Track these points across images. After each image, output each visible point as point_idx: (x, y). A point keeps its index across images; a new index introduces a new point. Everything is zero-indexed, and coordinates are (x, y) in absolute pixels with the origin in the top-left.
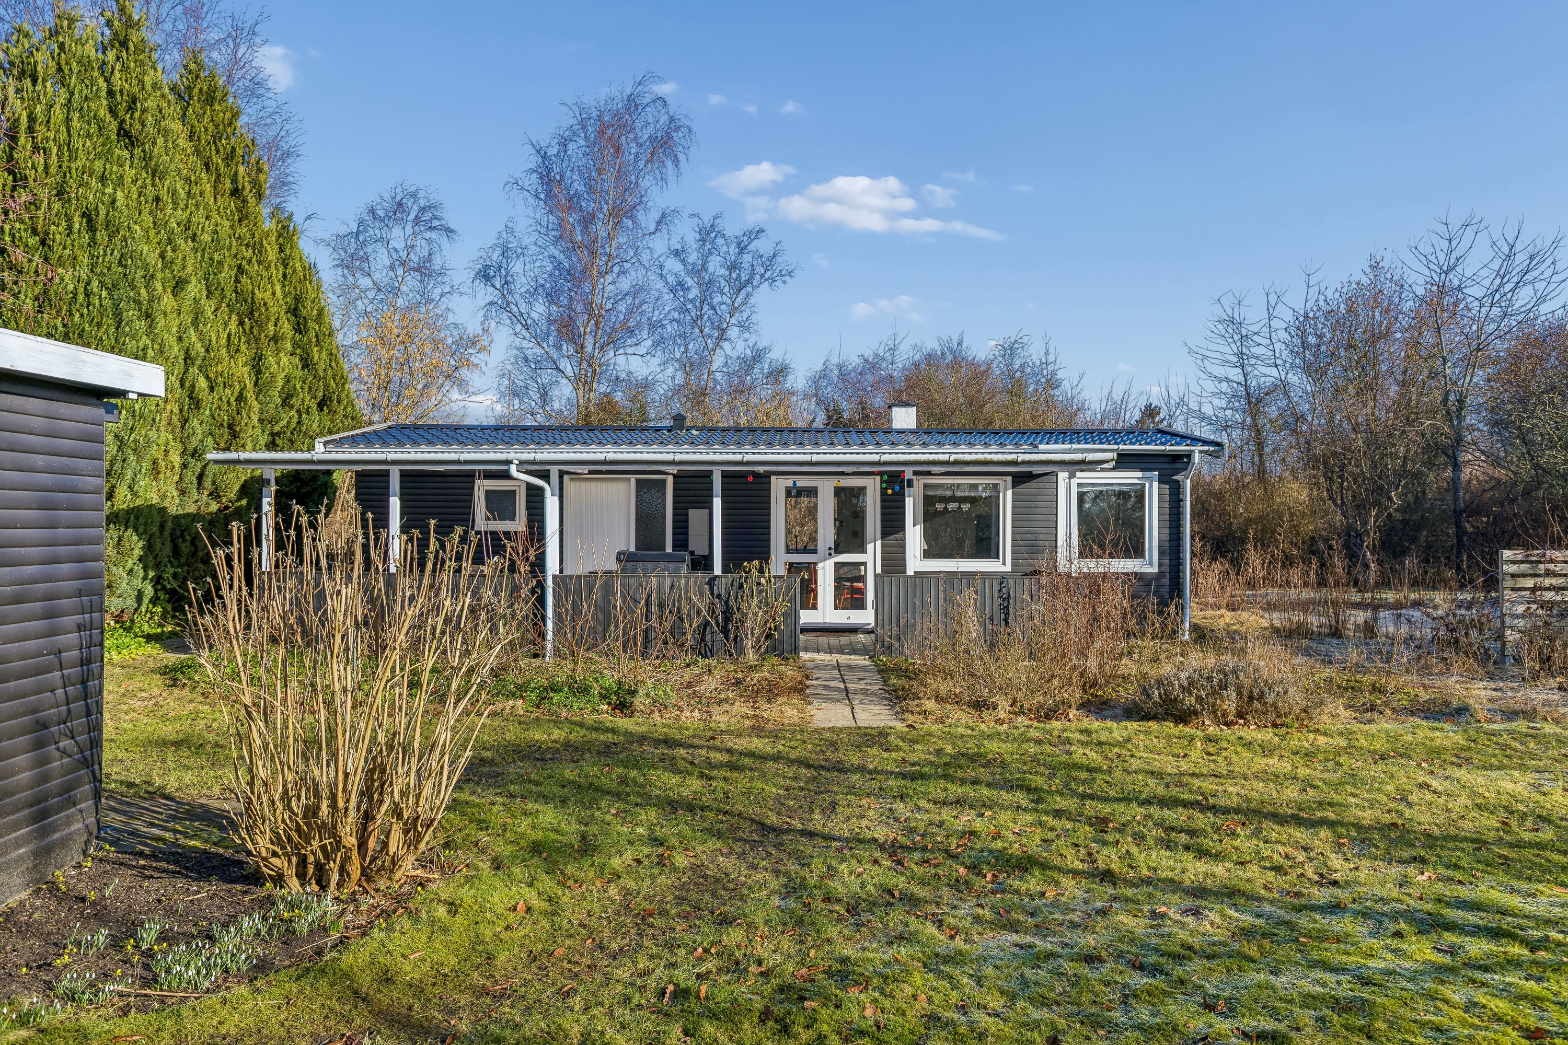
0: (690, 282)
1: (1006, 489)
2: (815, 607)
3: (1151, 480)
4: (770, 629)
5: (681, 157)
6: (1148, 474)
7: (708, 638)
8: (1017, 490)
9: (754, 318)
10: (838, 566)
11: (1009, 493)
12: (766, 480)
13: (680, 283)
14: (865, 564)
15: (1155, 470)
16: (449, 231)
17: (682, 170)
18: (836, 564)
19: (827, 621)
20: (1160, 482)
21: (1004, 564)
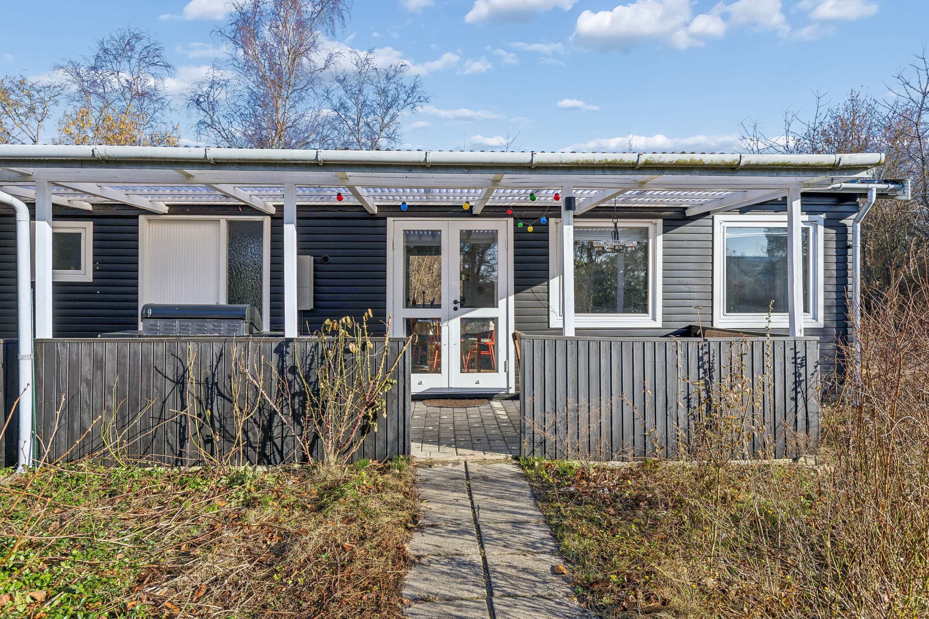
0: (350, 103)
1: (656, 234)
2: (437, 370)
3: (815, 224)
4: (366, 417)
5: (344, 13)
6: (814, 217)
7: (276, 432)
8: (668, 235)
9: (398, 131)
10: (465, 322)
11: (660, 238)
12: (382, 222)
13: (342, 104)
14: (495, 320)
15: (822, 212)
16: (167, 66)
17: (346, 24)
18: (462, 319)
19: (453, 385)
20: (826, 226)
21: (654, 319)
